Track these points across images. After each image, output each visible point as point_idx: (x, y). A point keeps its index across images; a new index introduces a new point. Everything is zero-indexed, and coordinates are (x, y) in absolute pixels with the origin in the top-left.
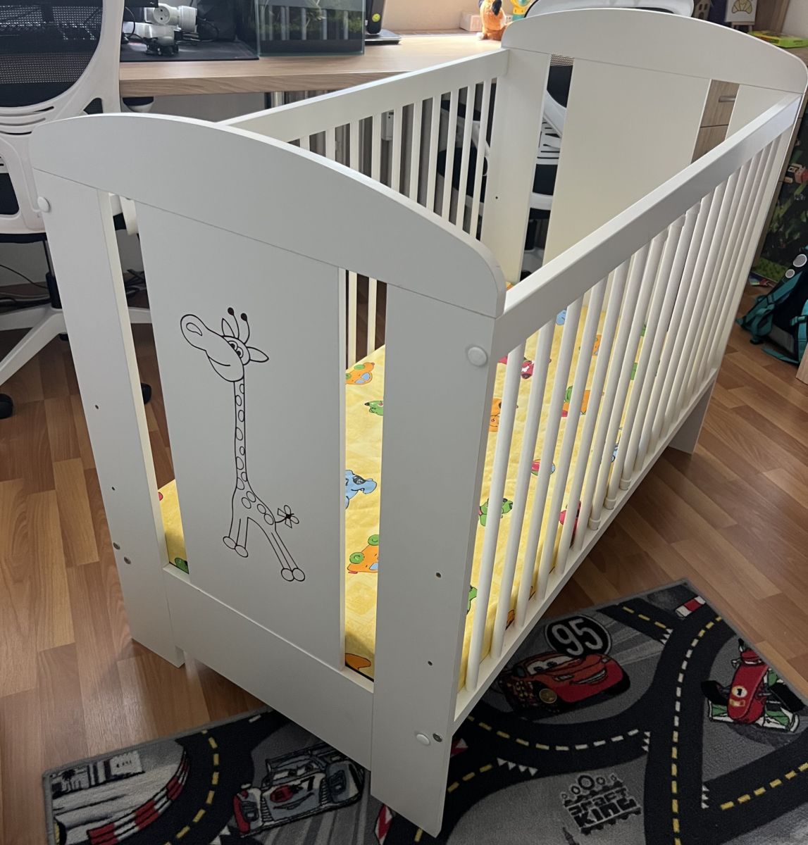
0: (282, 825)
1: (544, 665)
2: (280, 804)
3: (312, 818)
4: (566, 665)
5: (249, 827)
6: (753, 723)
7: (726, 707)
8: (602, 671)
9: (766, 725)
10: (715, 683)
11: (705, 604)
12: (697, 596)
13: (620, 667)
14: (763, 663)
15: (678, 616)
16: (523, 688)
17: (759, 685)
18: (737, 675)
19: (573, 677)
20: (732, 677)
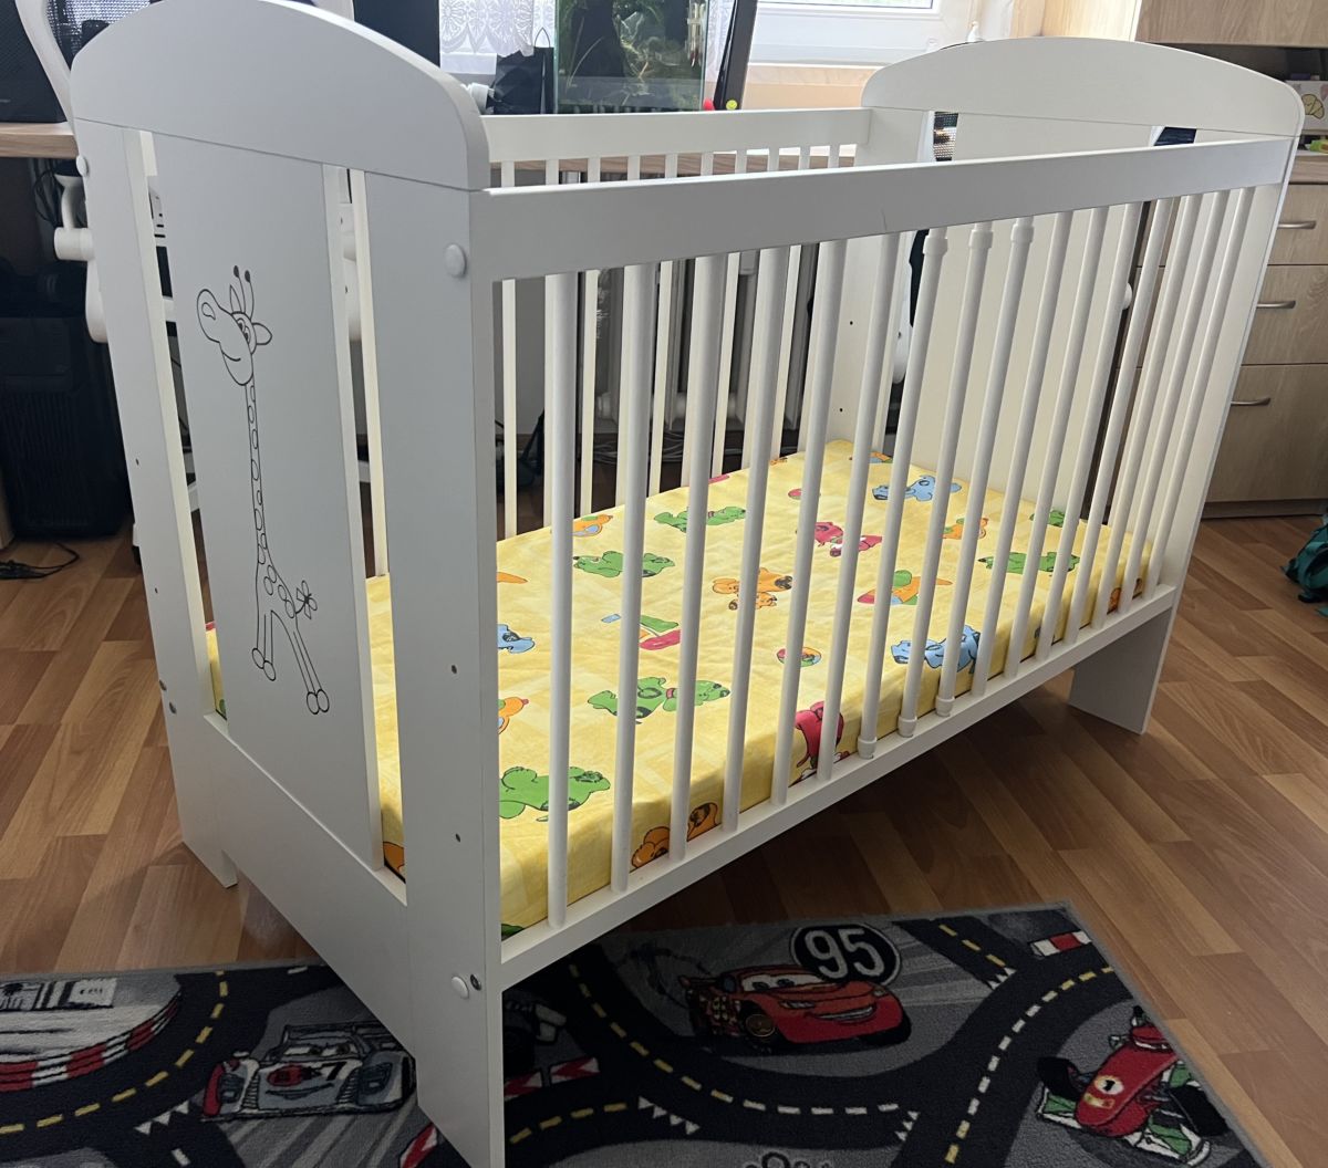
0: (268, 1117)
1: (772, 982)
2: (278, 1089)
3: (315, 1118)
4: (809, 988)
5: (219, 1111)
6: (1119, 1138)
7: (1074, 1103)
8: (867, 1007)
9: (1144, 1145)
10: (1067, 1063)
11: (1090, 944)
12: (1078, 930)
13: (902, 1008)
14: (1170, 1051)
15: (1033, 953)
16: (724, 1007)
17: (1152, 1080)
18: (1113, 1059)
19: (814, 1007)
20: (1102, 1061)
